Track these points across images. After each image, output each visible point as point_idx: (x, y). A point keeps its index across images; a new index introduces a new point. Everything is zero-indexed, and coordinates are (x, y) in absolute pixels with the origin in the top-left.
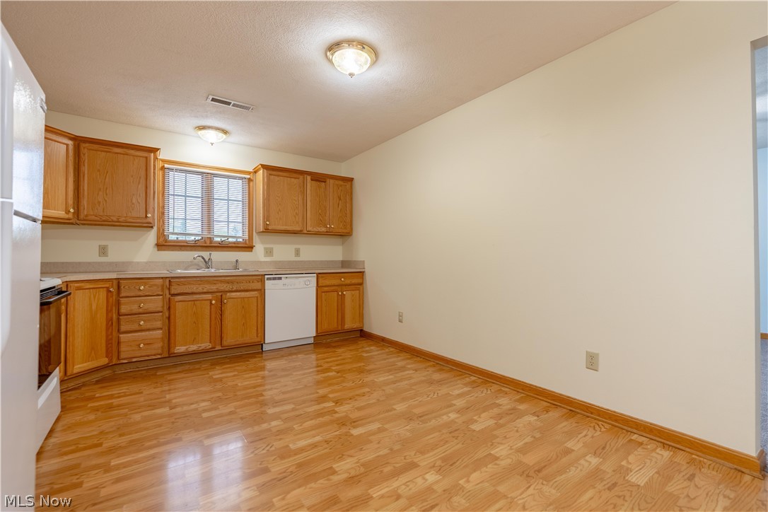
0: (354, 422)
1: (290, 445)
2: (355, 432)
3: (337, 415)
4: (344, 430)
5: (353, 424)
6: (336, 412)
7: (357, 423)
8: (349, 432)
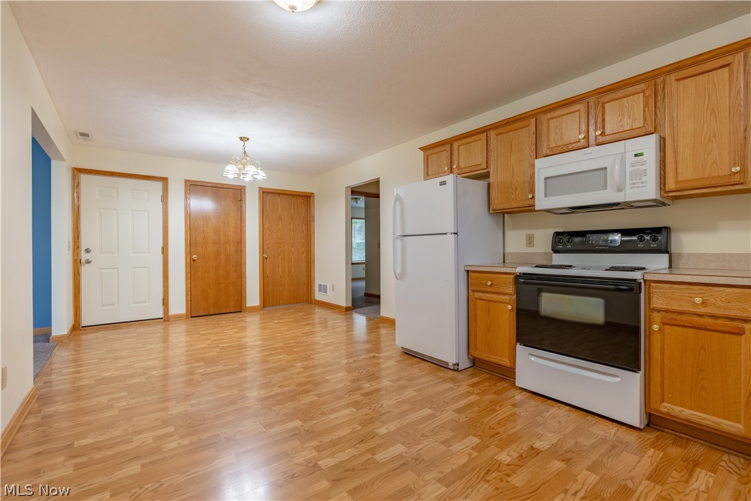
0: (295, 435)
1: (355, 410)
2: (297, 423)
3: (315, 443)
4: (308, 425)
5: (297, 432)
6: (316, 448)
7: (292, 433)
8: (303, 423)
